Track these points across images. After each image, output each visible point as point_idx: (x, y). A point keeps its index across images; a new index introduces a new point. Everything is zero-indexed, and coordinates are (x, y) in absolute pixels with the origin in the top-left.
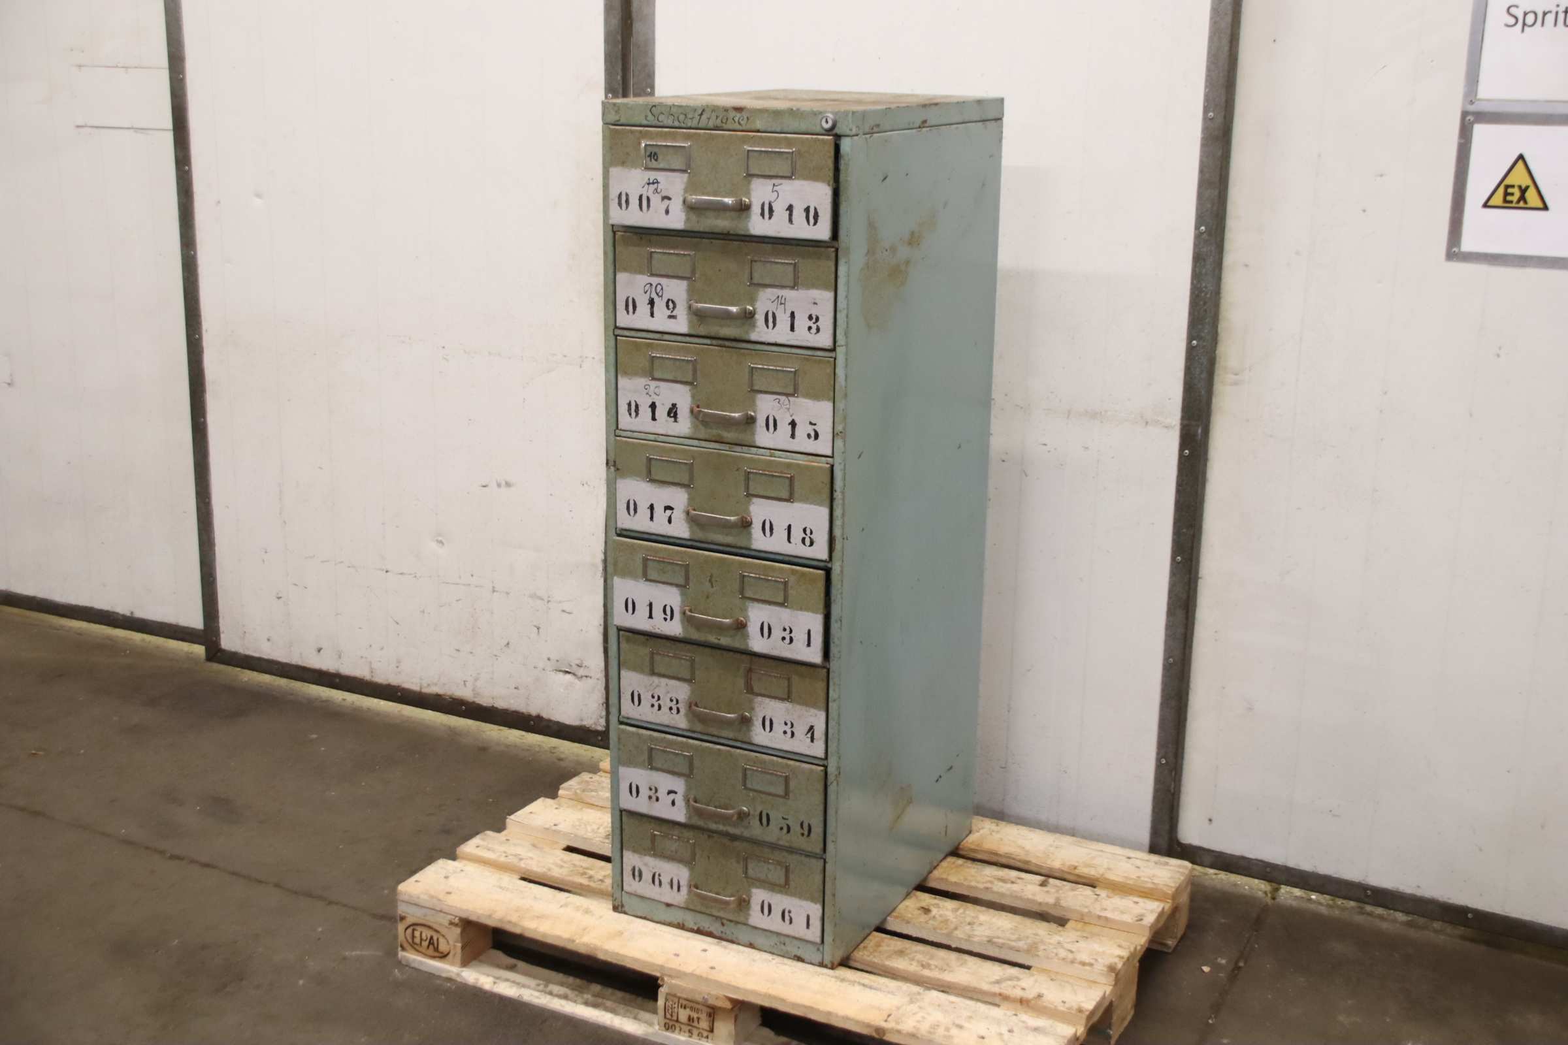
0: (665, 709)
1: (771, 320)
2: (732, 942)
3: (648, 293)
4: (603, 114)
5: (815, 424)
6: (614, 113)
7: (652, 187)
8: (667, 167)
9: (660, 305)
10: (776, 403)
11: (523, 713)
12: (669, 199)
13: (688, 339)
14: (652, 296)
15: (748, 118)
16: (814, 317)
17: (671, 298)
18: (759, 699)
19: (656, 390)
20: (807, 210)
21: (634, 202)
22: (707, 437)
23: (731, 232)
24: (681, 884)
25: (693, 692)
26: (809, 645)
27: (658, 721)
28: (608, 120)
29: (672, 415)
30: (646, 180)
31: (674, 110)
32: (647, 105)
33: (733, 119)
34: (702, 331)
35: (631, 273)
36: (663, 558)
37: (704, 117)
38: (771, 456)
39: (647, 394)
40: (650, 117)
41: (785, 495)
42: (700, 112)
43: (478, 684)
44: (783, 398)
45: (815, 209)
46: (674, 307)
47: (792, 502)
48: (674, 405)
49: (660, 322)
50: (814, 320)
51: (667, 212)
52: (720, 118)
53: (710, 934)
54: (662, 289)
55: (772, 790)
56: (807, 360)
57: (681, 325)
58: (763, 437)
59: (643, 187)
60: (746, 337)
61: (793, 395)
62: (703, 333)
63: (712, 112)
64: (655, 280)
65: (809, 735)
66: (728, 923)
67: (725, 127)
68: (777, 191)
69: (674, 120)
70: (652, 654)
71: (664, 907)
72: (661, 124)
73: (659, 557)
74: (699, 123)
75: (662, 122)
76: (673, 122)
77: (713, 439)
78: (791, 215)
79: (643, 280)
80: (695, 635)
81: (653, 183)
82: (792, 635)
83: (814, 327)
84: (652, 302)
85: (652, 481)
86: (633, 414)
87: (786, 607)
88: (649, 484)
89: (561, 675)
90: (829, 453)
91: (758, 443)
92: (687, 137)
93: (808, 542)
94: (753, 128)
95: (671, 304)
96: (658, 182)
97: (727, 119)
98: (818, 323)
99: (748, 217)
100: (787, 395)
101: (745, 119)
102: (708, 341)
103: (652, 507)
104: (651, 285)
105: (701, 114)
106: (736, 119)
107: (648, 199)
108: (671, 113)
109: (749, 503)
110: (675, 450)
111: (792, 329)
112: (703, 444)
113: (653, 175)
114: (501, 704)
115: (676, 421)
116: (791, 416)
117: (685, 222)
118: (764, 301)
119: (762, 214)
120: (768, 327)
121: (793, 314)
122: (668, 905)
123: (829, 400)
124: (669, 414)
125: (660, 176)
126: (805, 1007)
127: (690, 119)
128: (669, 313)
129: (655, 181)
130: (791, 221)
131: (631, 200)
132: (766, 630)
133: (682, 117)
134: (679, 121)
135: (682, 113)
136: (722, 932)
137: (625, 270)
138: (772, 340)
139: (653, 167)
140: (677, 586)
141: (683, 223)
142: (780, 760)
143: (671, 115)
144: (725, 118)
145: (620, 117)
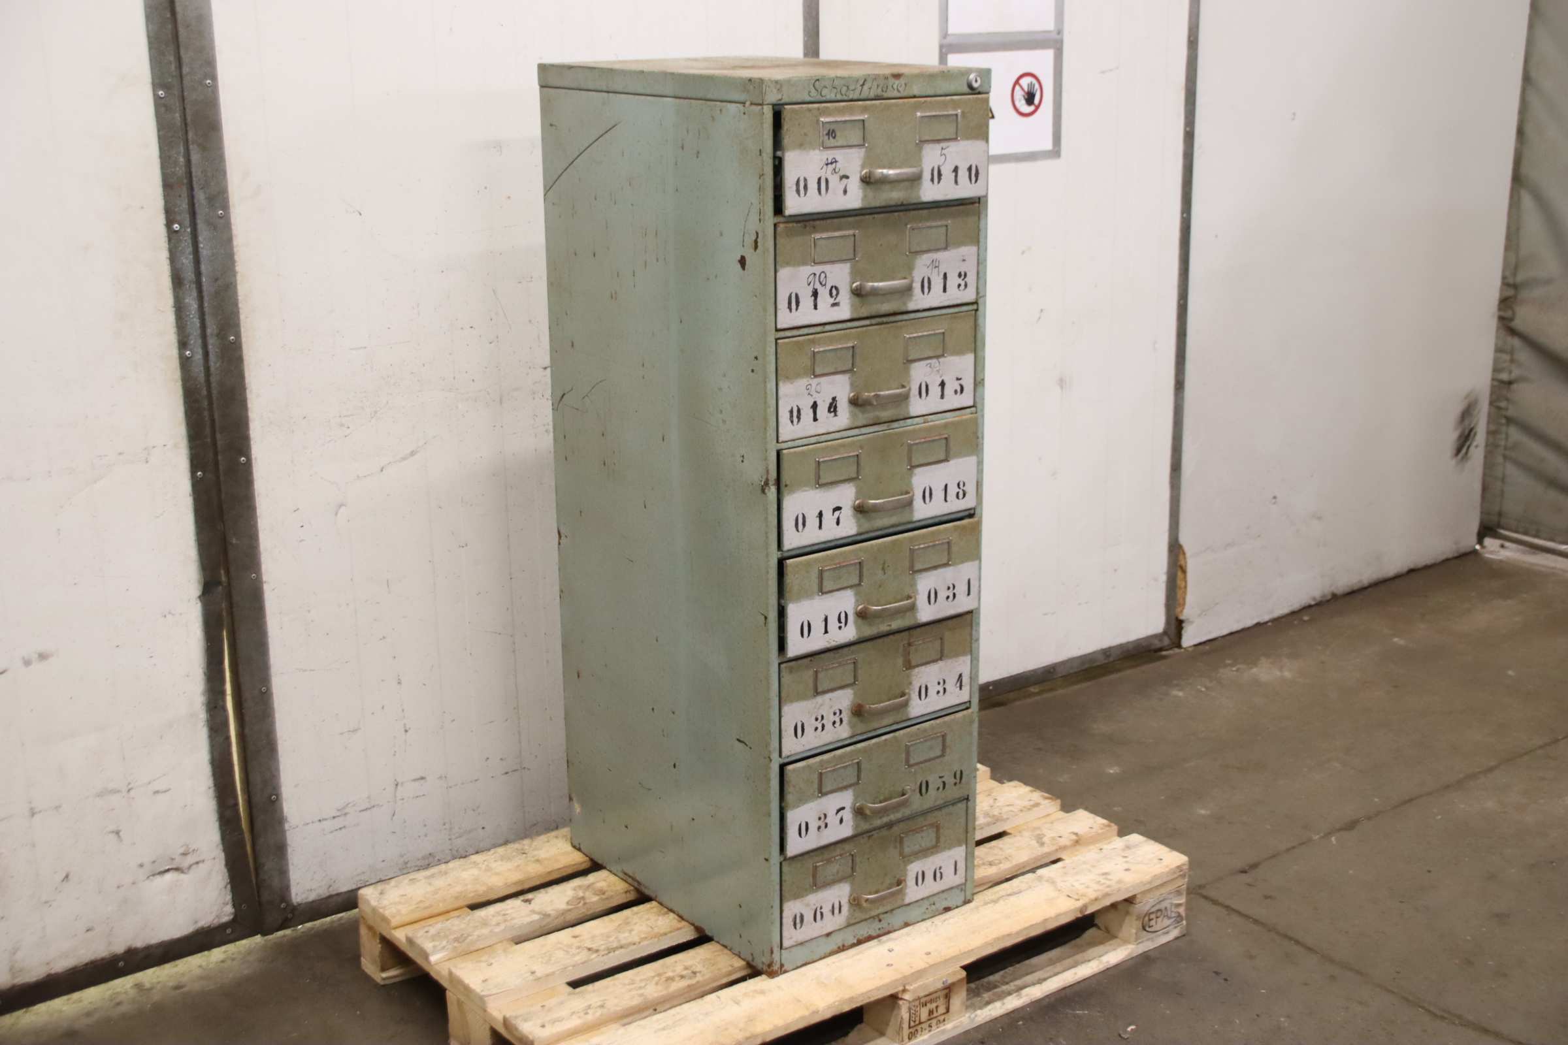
0: (829, 726)
1: (926, 285)
2: (889, 932)
3: (812, 284)
5: (960, 379)
6: (775, 91)
7: (831, 167)
8: (845, 144)
9: (823, 293)
10: (928, 369)
11: (103, 959)
12: (847, 177)
13: (849, 324)
14: (815, 287)
15: (906, 84)
16: (963, 274)
17: (834, 285)
18: (917, 670)
19: (818, 389)
20: (970, 169)
21: (812, 185)
22: (865, 422)
23: (905, 202)
24: (842, 904)
25: (855, 694)
26: (969, 594)
27: (821, 743)
28: (770, 101)
29: (832, 410)
30: (825, 161)
31: (836, 82)
32: (810, 80)
33: (892, 86)
34: (864, 312)
35: (794, 265)
36: (839, 563)
37: (866, 87)
38: (924, 423)
39: (809, 394)
40: (813, 93)
41: (942, 457)
42: (861, 83)
43: (19, 955)
44: (934, 361)
45: (976, 167)
46: (837, 294)
47: (948, 461)
48: (834, 399)
49: (825, 313)
50: (963, 277)
51: (845, 192)
52: (882, 85)
53: (870, 938)
54: (826, 277)
55: (932, 755)
56: (955, 318)
57: (844, 311)
58: (917, 406)
59: (821, 169)
60: (903, 309)
61: (943, 356)
62: (865, 315)
63: (873, 80)
64: (817, 269)
65: (958, 685)
66: (885, 915)
67: (886, 95)
68: (944, 155)
69: (836, 93)
70: (816, 672)
71: (824, 939)
72: (824, 99)
73: (835, 564)
74: (860, 94)
75: (825, 96)
76: (836, 96)
77: (871, 422)
78: (956, 176)
79: (806, 271)
80: (869, 631)
81: (832, 163)
82: (955, 591)
83: (963, 283)
84: (815, 294)
85: (822, 486)
86: (795, 420)
87: (950, 565)
88: (818, 491)
89: (158, 879)
90: (971, 403)
91: (913, 414)
92: (865, 110)
93: (961, 495)
94: (911, 94)
95: (834, 291)
96: (836, 162)
97: (887, 87)
98: (966, 279)
99: (920, 184)
100: (937, 357)
101: (903, 85)
102: (867, 322)
103: (820, 515)
104: (815, 274)
105: (863, 85)
106: (895, 86)
107: (827, 181)
108: (834, 86)
109: (911, 476)
110: (843, 446)
111: (945, 290)
112: (864, 430)
113: (830, 155)
114: (61, 965)
115: (836, 415)
116: (941, 377)
117: (863, 200)
118: (922, 267)
119: (932, 180)
120: (923, 293)
121: (945, 275)
122: (828, 935)
123: (971, 352)
124: (829, 411)
125: (838, 154)
126: (1026, 929)
127: (852, 90)
128: (832, 301)
129: (834, 160)
130: (956, 182)
131: (809, 186)
132: (933, 596)
133: (844, 90)
134: (842, 95)
135: (845, 85)
136: (879, 929)
137: (788, 264)
138: (927, 306)
139: (832, 145)
140: (851, 587)
141: (860, 201)
142: (938, 721)
143: (834, 88)
144: (885, 86)
145: (783, 95)
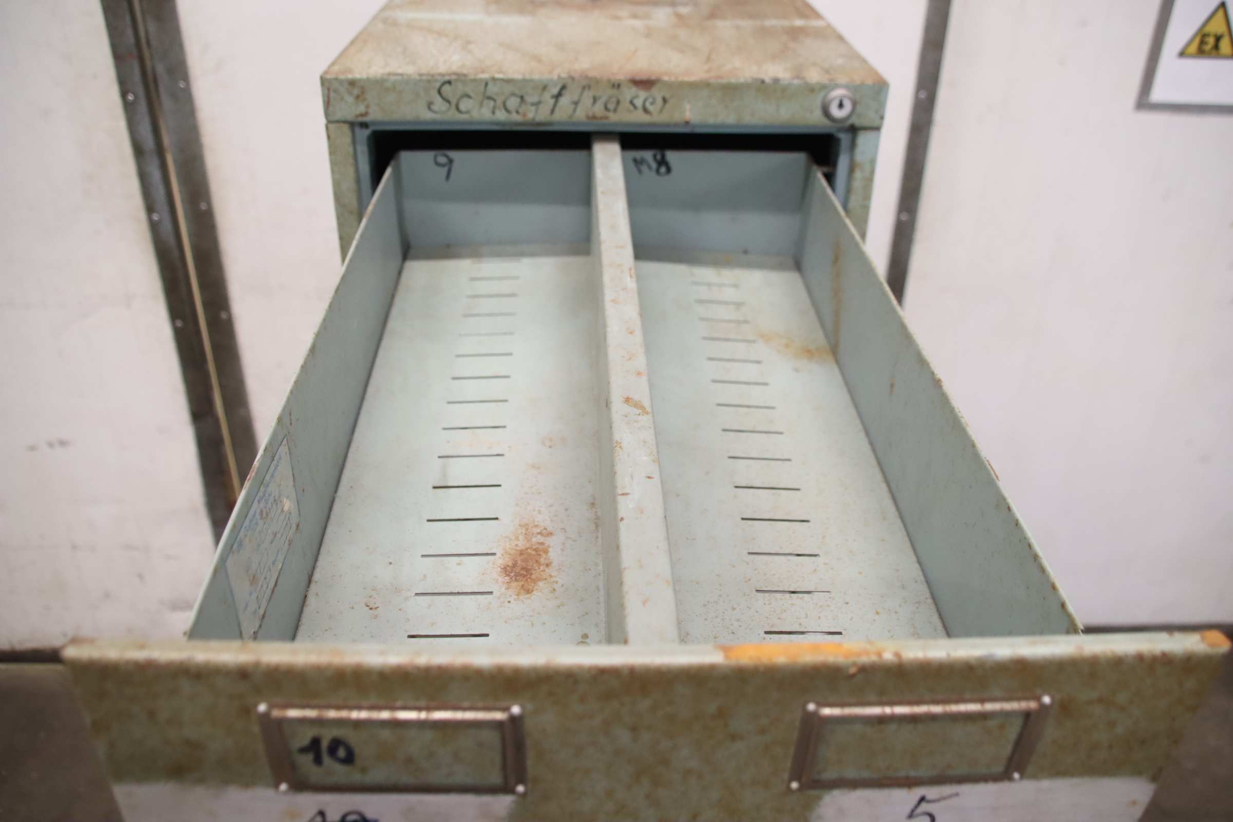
4: (327, 104)
6: (350, 99)
15: (665, 100)
28: (339, 116)
31: (492, 89)
32: (429, 81)
33: (631, 103)
37: (564, 101)
40: (439, 104)
42: (555, 91)
52: (604, 99)
63: (584, 88)
67: (613, 117)
69: (494, 108)
72: (465, 117)
74: (553, 111)
75: (467, 112)
76: (493, 113)
97: (618, 102)
101: (659, 101)
105: (558, 96)
106: (639, 102)
108: (488, 93)
127: (533, 104)
133: (513, 103)
134: (507, 111)
135: (513, 94)
143: (489, 98)
144: (614, 100)
145: (367, 107)
